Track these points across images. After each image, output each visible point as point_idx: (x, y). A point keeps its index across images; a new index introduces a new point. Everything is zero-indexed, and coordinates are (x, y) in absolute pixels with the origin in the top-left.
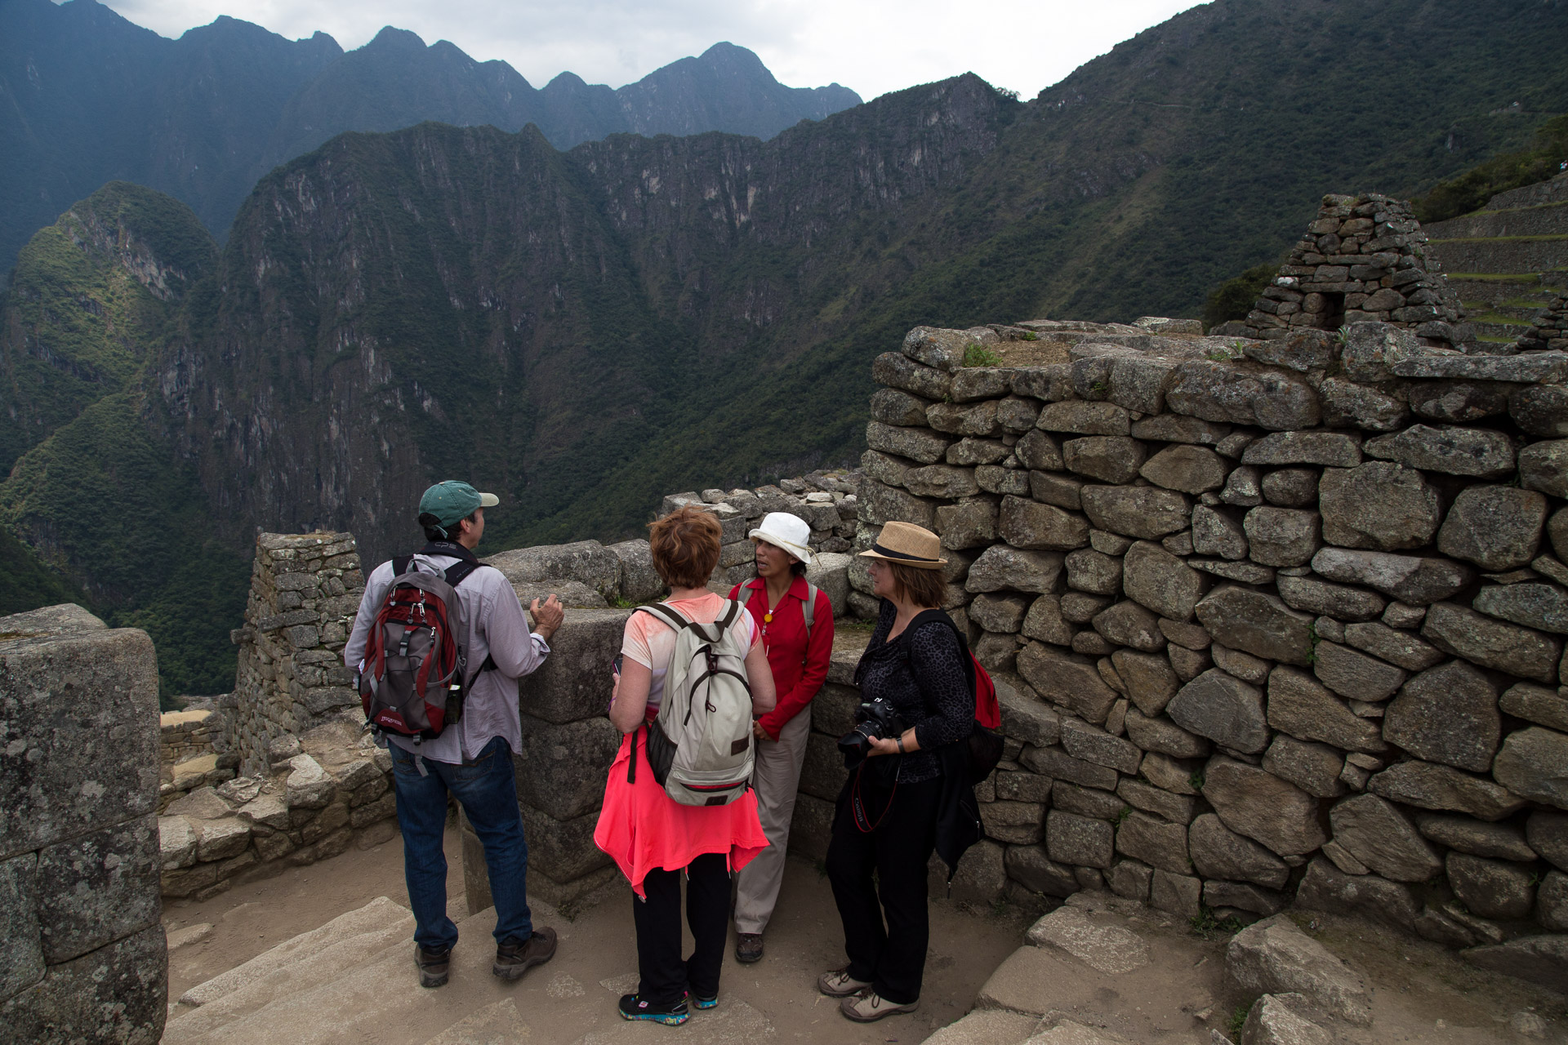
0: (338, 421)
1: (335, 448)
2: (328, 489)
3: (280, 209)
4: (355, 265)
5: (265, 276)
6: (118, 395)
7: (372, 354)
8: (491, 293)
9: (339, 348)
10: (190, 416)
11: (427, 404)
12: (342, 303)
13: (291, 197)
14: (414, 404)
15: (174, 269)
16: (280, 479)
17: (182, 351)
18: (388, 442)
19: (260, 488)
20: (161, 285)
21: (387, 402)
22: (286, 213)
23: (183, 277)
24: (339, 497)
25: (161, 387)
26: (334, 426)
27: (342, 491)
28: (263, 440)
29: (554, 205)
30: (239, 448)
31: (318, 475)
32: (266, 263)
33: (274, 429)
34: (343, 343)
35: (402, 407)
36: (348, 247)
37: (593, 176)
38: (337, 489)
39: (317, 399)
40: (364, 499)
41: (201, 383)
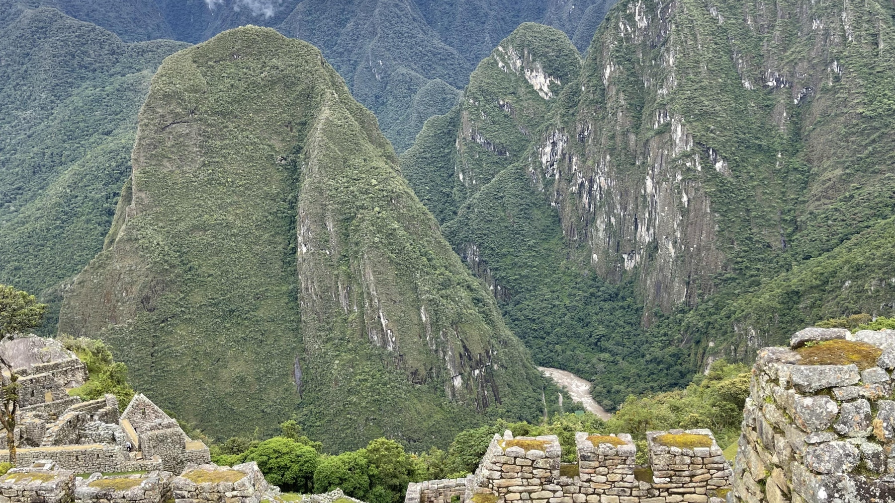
0: (652, 179)
1: (649, 199)
2: (642, 230)
3: (622, 27)
4: (671, 63)
5: (609, 77)
6: (516, 164)
7: (679, 128)
8: (777, 74)
9: (656, 126)
10: (557, 177)
11: (719, 165)
12: (659, 92)
14: (708, 167)
15: (554, 78)
16: (610, 221)
17: (555, 133)
18: (687, 194)
19: (597, 227)
20: (546, 89)
21: (688, 164)
22: (626, 30)
23: (559, 83)
24: (649, 236)
25: (541, 157)
26: (649, 183)
27: (652, 231)
28: (601, 194)
30: (585, 200)
31: (636, 219)
32: (611, 67)
33: (608, 186)
34: (660, 120)
35: (699, 168)
36: (668, 50)
38: (648, 229)
39: (638, 163)
40: (667, 237)
41: (564, 155)
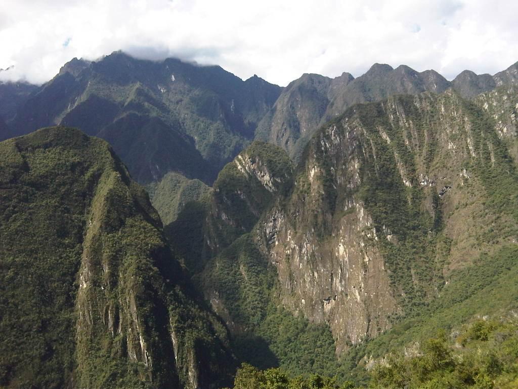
0: (344, 245)
1: (341, 259)
2: (337, 281)
3: (323, 144)
4: (356, 167)
5: (314, 176)
6: (248, 234)
7: (362, 211)
8: (427, 177)
10: (277, 243)
11: (389, 237)
13: (328, 137)
14: (382, 237)
15: (276, 177)
16: (314, 275)
17: (276, 213)
18: (368, 257)
20: (271, 185)
21: (368, 236)
22: (326, 146)
23: (279, 181)
24: (342, 286)
26: (341, 248)
27: (343, 283)
28: (307, 255)
29: (464, 127)
31: (332, 274)
32: (315, 169)
33: (313, 250)
34: (349, 205)
35: (376, 238)
36: (353, 158)
37: (486, 111)
38: (341, 281)
39: (334, 235)
40: (354, 287)
